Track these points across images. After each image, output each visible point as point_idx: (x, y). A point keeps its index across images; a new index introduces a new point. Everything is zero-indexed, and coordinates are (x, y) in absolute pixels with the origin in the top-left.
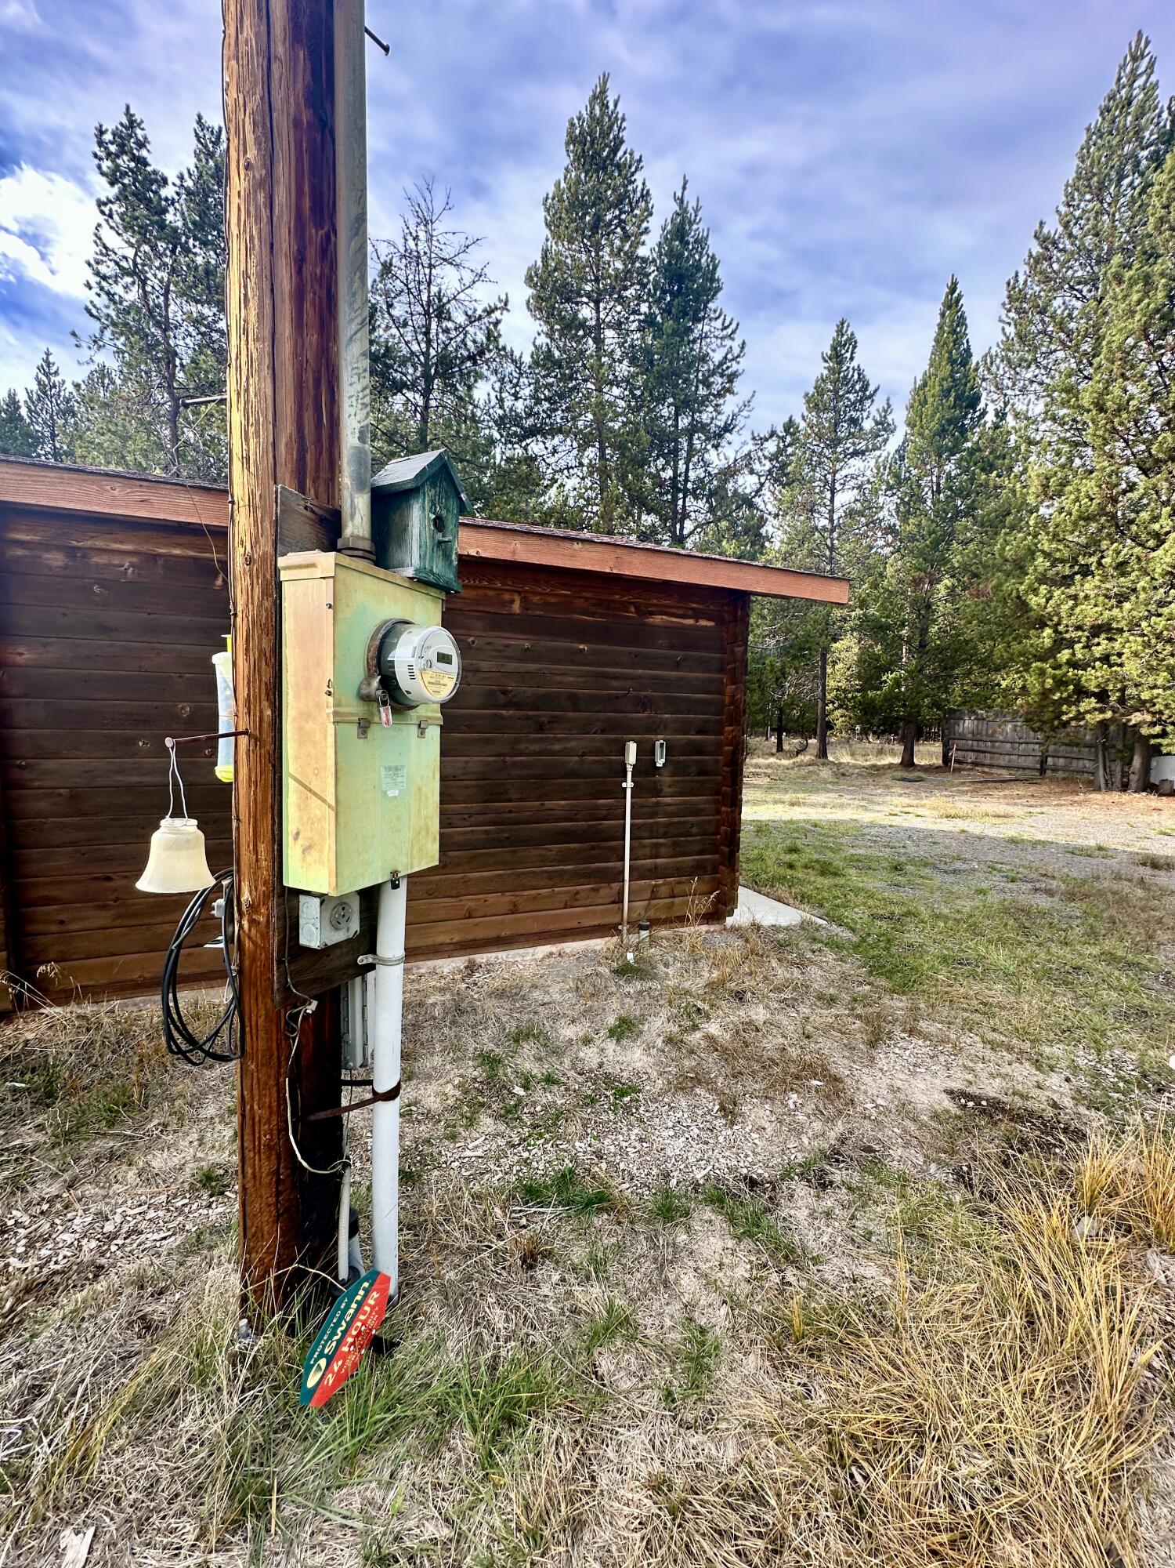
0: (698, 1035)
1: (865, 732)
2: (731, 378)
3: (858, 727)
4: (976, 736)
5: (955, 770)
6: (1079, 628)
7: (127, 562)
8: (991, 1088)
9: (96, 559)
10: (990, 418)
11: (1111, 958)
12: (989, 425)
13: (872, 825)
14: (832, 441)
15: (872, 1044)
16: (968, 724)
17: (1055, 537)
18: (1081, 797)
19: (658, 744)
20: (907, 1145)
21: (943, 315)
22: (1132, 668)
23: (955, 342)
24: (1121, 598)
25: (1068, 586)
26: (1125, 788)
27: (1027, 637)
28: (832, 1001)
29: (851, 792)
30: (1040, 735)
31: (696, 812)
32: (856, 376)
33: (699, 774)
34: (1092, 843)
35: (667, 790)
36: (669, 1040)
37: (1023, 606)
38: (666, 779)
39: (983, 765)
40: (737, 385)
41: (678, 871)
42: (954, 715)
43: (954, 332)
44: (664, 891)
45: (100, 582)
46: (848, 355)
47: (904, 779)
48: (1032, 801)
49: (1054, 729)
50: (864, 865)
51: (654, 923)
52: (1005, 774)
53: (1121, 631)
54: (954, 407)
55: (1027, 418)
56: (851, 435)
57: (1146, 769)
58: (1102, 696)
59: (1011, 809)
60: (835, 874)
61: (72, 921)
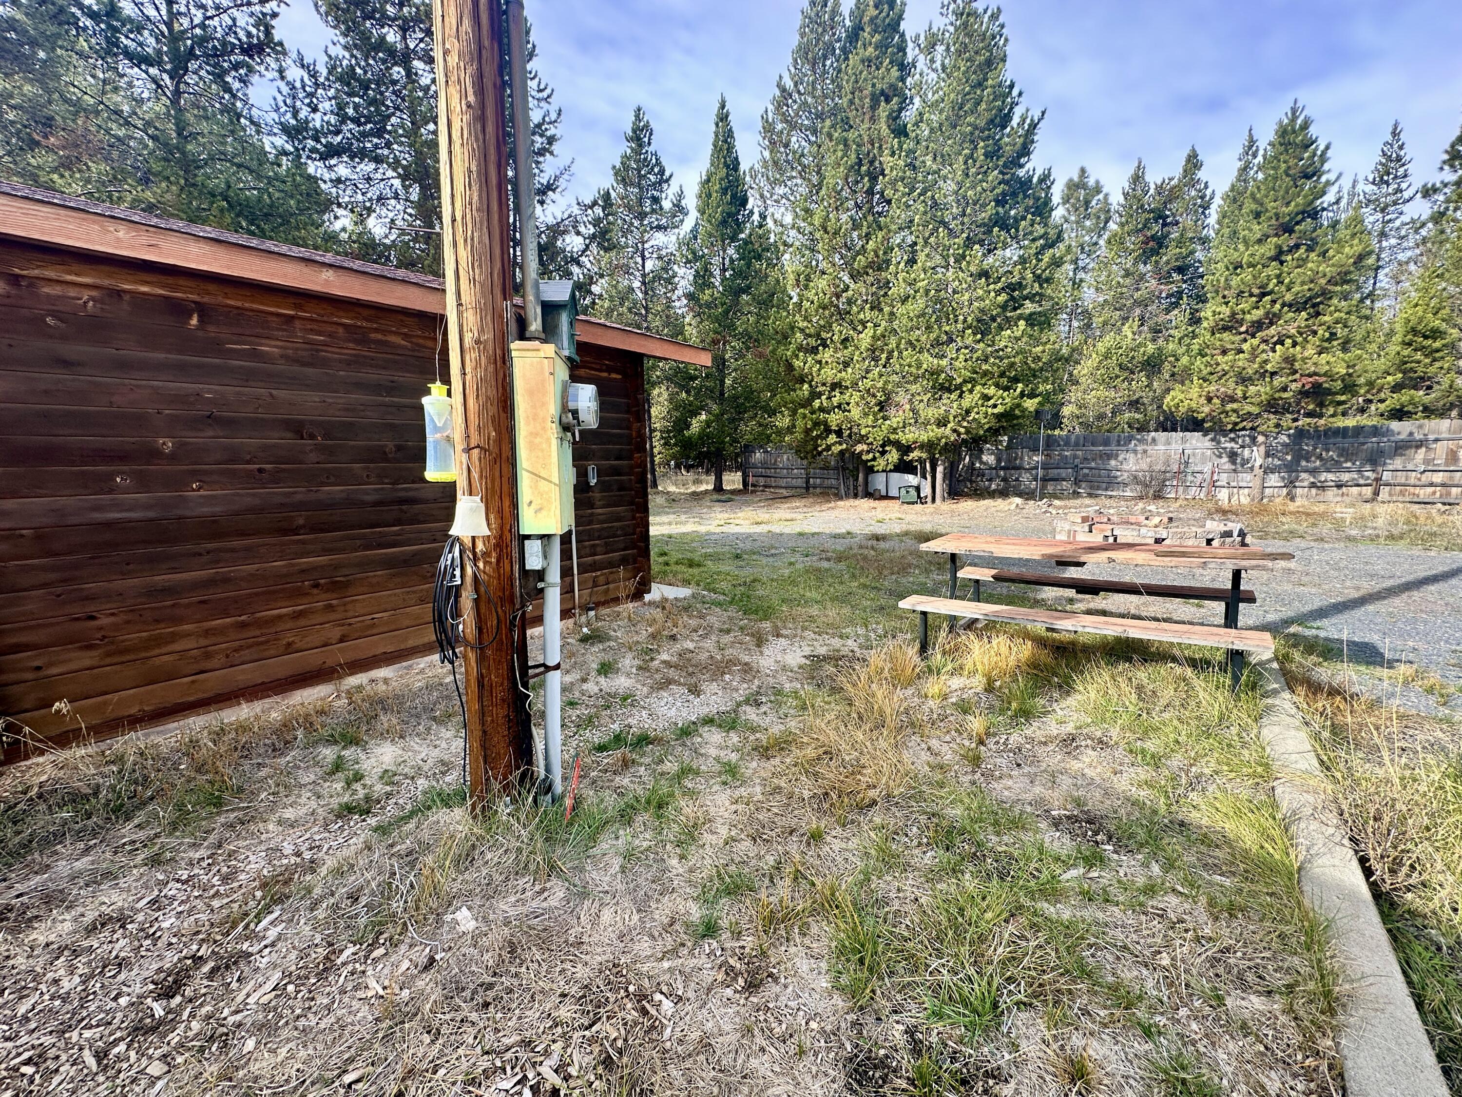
0: (657, 662)
1: (678, 466)
2: (551, 140)
3: (673, 463)
4: (764, 465)
5: (752, 492)
6: (824, 384)
7: (86, 295)
8: (822, 651)
9: (46, 290)
10: (756, 217)
11: (865, 586)
12: (756, 223)
13: (708, 533)
14: (640, 214)
15: (759, 646)
16: (758, 455)
17: (806, 318)
18: (832, 504)
19: (590, 468)
20: (791, 681)
21: (717, 125)
22: (855, 413)
23: (728, 149)
24: (846, 365)
25: (816, 354)
26: (856, 496)
27: (795, 390)
28: (728, 631)
29: (685, 513)
30: (805, 462)
31: (619, 520)
32: (654, 161)
33: (620, 490)
34: (844, 531)
35: (598, 503)
36: (640, 668)
37: (790, 367)
38: (597, 495)
39: (770, 487)
40: (555, 147)
41: (611, 565)
42: (748, 449)
43: (725, 141)
44: (602, 580)
45: (54, 314)
46: (646, 140)
47: (719, 501)
48: (805, 510)
49: (814, 457)
50: (716, 557)
51: (598, 605)
52: (784, 492)
53: (847, 388)
54: (731, 203)
55: (782, 226)
56: (653, 211)
57: (866, 483)
58: (839, 433)
59: (794, 516)
60: (699, 565)
61: (51, 664)
